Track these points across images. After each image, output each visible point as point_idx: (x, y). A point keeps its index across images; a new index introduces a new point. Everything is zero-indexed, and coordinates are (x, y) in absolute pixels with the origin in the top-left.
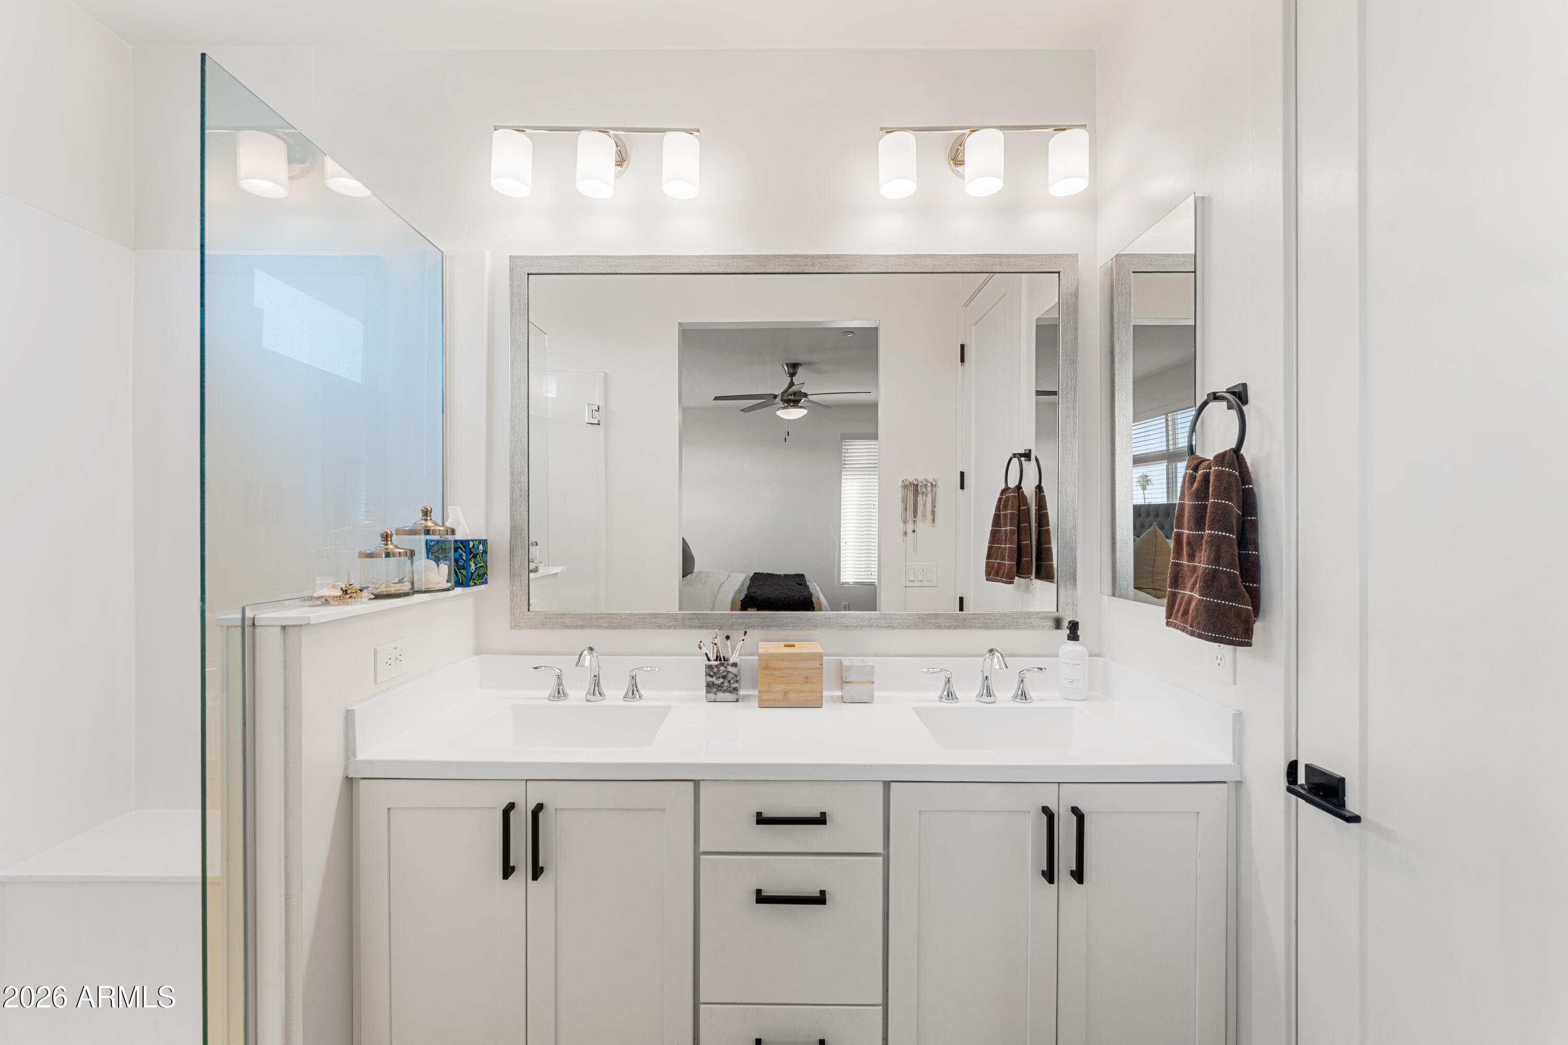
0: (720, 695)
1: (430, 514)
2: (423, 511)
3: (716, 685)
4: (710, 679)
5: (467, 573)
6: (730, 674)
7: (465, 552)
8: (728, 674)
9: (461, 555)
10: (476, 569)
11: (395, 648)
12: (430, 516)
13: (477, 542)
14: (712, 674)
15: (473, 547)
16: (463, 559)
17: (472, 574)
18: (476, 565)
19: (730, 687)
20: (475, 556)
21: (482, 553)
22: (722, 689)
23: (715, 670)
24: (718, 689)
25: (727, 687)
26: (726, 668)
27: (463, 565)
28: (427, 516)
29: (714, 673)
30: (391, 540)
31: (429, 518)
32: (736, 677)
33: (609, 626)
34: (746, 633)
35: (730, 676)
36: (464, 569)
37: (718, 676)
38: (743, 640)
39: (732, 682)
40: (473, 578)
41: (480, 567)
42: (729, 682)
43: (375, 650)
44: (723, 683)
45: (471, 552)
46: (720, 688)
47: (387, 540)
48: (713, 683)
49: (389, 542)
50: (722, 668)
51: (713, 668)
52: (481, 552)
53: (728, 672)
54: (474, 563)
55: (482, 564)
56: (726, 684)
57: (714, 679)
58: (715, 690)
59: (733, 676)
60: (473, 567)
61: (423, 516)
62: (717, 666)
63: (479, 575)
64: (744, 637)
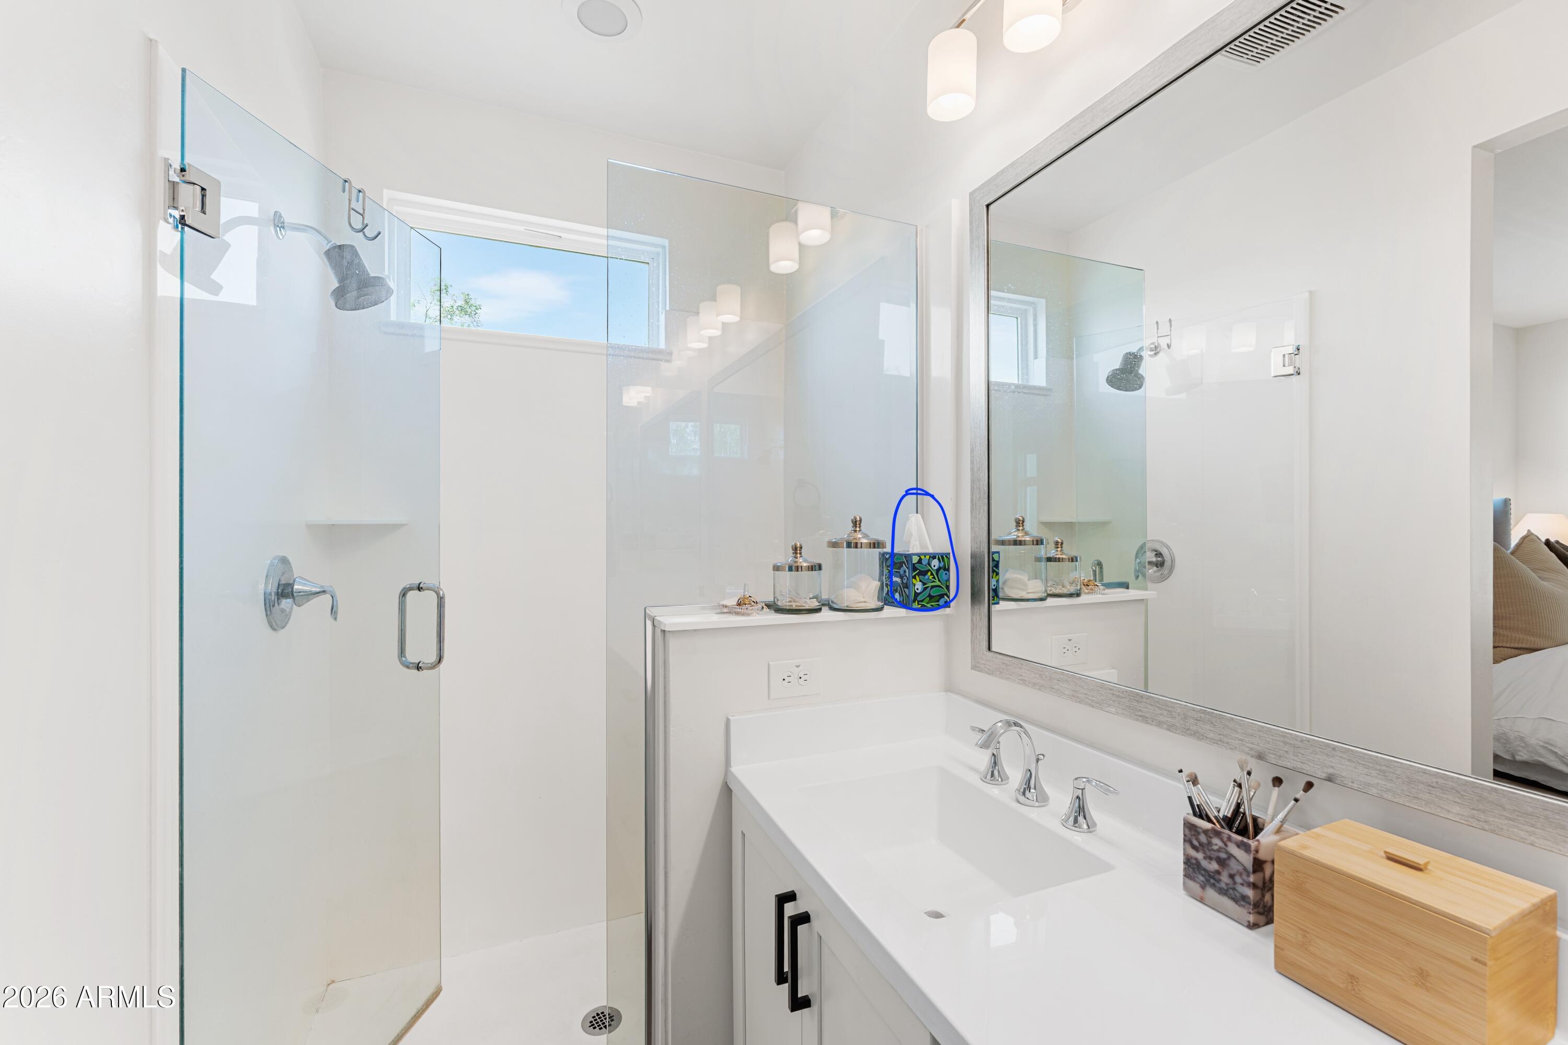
0: (1211, 893)
1: (860, 524)
2: (852, 521)
3: (1205, 870)
4: (1193, 853)
5: (909, 593)
6: (1233, 859)
7: (907, 568)
8: (1229, 858)
9: (905, 572)
10: (925, 589)
11: (798, 666)
12: (860, 527)
13: (928, 557)
14: (1196, 843)
15: (920, 561)
16: (906, 576)
17: (917, 595)
18: (924, 584)
19: (1234, 889)
20: (923, 573)
21: (938, 570)
22: (1217, 884)
23: (1203, 838)
24: (1208, 881)
25: (1227, 884)
26: (1226, 845)
27: (907, 583)
28: (856, 527)
29: (1201, 844)
30: (800, 553)
31: (858, 529)
32: (1248, 876)
33: (1073, 696)
34: (1309, 786)
35: (1234, 866)
36: (907, 587)
37: (1208, 853)
38: (1296, 800)
39: (1238, 879)
40: (919, 598)
41: (933, 587)
42: (1232, 876)
43: (769, 664)
44: (1218, 872)
45: (915, 569)
46: (1211, 880)
47: (796, 553)
48: (1198, 864)
49: (799, 555)
50: (1217, 842)
51: (1199, 833)
52: (936, 568)
53: (1230, 856)
54: (920, 581)
55: (938, 583)
56: (1225, 878)
57: (1200, 856)
58: (1202, 878)
59: (1240, 868)
60: (919, 586)
61: (853, 527)
62: (1206, 832)
63: (930, 596)
64: (1300, 794)
